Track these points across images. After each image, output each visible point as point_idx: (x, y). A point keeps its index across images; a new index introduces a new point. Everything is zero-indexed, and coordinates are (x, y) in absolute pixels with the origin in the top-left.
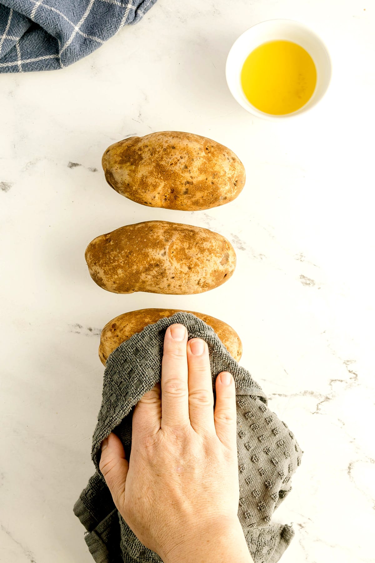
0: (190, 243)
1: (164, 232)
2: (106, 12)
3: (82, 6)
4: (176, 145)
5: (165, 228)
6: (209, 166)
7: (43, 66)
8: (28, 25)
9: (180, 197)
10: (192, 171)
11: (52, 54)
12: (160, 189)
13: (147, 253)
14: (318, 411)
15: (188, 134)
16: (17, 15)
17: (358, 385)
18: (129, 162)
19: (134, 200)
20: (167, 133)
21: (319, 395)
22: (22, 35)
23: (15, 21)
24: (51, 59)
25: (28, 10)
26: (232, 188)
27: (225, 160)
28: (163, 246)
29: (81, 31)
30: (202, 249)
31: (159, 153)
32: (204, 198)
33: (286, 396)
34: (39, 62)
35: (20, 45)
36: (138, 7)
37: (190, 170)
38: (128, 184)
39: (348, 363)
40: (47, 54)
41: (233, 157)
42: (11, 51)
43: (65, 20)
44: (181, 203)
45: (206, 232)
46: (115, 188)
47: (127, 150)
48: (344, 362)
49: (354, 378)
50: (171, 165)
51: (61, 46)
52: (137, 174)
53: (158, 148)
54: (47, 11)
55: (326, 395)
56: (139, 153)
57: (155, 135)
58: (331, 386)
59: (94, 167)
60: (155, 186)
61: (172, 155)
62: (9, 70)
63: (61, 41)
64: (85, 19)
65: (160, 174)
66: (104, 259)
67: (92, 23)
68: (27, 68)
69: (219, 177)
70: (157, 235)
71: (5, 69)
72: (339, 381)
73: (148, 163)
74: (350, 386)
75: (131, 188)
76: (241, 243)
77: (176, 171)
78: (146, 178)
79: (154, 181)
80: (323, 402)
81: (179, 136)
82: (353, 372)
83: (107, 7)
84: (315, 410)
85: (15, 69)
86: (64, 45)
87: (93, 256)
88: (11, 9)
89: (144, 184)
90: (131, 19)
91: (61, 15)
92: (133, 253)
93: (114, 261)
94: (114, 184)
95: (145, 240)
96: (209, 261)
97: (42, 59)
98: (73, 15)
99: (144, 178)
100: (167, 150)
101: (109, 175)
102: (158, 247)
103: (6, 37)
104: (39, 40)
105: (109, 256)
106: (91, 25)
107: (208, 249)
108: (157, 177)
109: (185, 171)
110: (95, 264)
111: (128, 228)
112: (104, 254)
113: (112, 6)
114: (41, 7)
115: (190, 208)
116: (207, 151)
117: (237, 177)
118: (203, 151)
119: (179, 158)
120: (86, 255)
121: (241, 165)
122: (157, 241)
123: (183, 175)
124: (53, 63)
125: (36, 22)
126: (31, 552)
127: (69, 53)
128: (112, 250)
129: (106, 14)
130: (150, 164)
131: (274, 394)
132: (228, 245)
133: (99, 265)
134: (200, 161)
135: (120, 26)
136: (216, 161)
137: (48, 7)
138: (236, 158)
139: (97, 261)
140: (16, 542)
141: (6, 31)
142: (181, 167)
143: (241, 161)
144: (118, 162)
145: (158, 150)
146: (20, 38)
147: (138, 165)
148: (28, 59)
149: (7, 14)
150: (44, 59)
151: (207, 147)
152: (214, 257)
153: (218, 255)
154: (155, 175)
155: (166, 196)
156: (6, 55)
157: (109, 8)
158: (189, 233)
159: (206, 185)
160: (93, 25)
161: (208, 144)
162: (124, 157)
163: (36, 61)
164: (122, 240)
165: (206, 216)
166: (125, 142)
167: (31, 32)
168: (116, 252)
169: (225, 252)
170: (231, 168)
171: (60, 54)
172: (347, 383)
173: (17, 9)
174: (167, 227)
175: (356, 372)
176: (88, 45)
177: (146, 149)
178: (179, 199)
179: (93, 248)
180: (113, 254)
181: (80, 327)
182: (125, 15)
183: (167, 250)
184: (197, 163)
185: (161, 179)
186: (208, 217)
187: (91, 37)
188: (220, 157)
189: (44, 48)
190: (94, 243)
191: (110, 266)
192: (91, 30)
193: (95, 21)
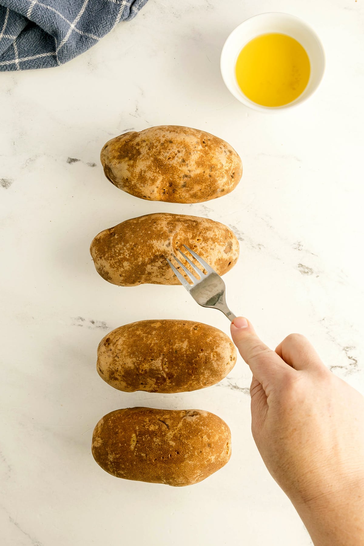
0: (193, 233)
1: (168, 224)
2: (101, 9)
3: (77, 3)
4: (174, 139)
5: (168, 219)
6: (206, 159)
7: (40, 63)
8: (25, 24)
9: (179, 190)
10: (190, 164)
11: (49, 51)
12: (158, 183)
13: (152, 245)
15: (185, 128)
16: (14, 14)
17: (358, 371)
18: (127, 157)
19: (133, 194)
20: (164, 127)
22: (18, 34)
23: (12, 20)
24: (48, 56)
25: (25, 9)
26: (229, 180)
27: (222, 152)
28: (167, 237)
29: (77, 28)
30: (206, 238)
31: (156, 147)
32: (202, 191)
34: (36, 59)
35: (17, 43)
36: (133, 4)
37: (187, 164)
38: (127, 179)
39: (347, 349)
40: (44, 52)
41: (230, 149)
42: (9, 50)
43: (60, 18)
44: (180, 196)
45: (209, 222)
46: (114, 182)
47: (125, 145)
48: (343, 348)
49: (354, 364)
50: (169, 159)
51: (57, 44)
52: (135, 168)
53: (156, 143)
54: (43, 10)
56: (137, 148)
57: (152, 129)
59: (93, 162)
60: (154, 181)
61: (169, 150)
62: (7, 68)
63: (57, 39)
64: (81, 17)
65: (158, 168)
66: (109, 253)
67: (88, 20)
68: (24, 66)
69: (216, 170)
70: (161, 227)
71: (3, 67)
72: (339, 367)
73: (146, 157)
74: (350, 372)
75: (130, 183)
76: (239, 234)
77: (174, 165)
78: (145, 172)
79: (153, 175)
81: (176, 131)
82: (353, 358)
83: (102, 4)
85: (12, 68)
86: (60, 43)
87: (98, 250)
88: (8, 9)
89: (142, 178)
90: (126, 16)
91: (57, 13)
92: (138, 246)
93: (120, 254)
94: (113, 179)
95: (149, 232)
96: (213, 249)
97: (39, 57)
98: (68, 13)
99: (143, 172)
100: (165, 144)
101: (107, 171)
102: (162, 238)
103: (3, 36)
104: (36, 38)
105: (114, 250)
106: (86, 23)
107: (212, 238)
108: (155, 171)
109: (183, 165)
110: (101, 258)
111: (132, 221)
112: (109, 248)
113: (107, 3)
114: (37, 6)
115: (188, 201)
116: (204, 145)
117: (234, 169)
118: (200, 145)
119: (176, 152)
120: (91, 249)
121: (237, 157)
122: (161, 233)
123: (180, 168)
124: (50, 60)
125: (33, 21)
126: (39, 542)
127: (65, 50)
128: (117, 244)
129: (101, 11)
130: (148, 159)
132: (231, 234)
133: (105, 259)
134: (197, 154)
135: (116, 23)
136: (213, 154)
137: (44, 5)
138: (232, 150)
139: (103, 255)
140: (24, 533)
141: (3, 30)
142: (178, 161)
143: (238, 154)
144: (117, 157)
145: (155, 144)
146: (17, 37)
147: (137, 160)
148: (25, 57)
149: (4, 14)
150: (41, 56)
151: (204, 141)
152: (218, 246)
153: (221, 243)
154: (153, 169)
155: (164, 190)
156: (3, 54)
157: (103, 5)
158: (192, 223)
159: (204, 178)
160: (89, 22)
161: (205, 138)
162: (122, 152)
163: (33, 59)
164: (127, 233)
165: (205, 208)
166: (123, 137)
167: (28, 30)
168: (121, 245)
169: (229, 241)
170: (228, 161)
171: (57, 51)
172: (347, 369)
173: (13, 8)
174: (170, 218)
175: (355, 358)
176: (84, 42)
177: (144, 144)
178: (177, 192)
179: (97, 242)
180: (118, 247)
181: (82, 320)
182: (120, 11)
183: (171, 241)
184: (195, 157)
185: (160, 173)
186: (207, 209)
187: (86, 34)
188: (217, 150)
189: (41, 46)
190: (98, 237)
191: (116, 259)
192: (87, 27)
193: (91, 19)
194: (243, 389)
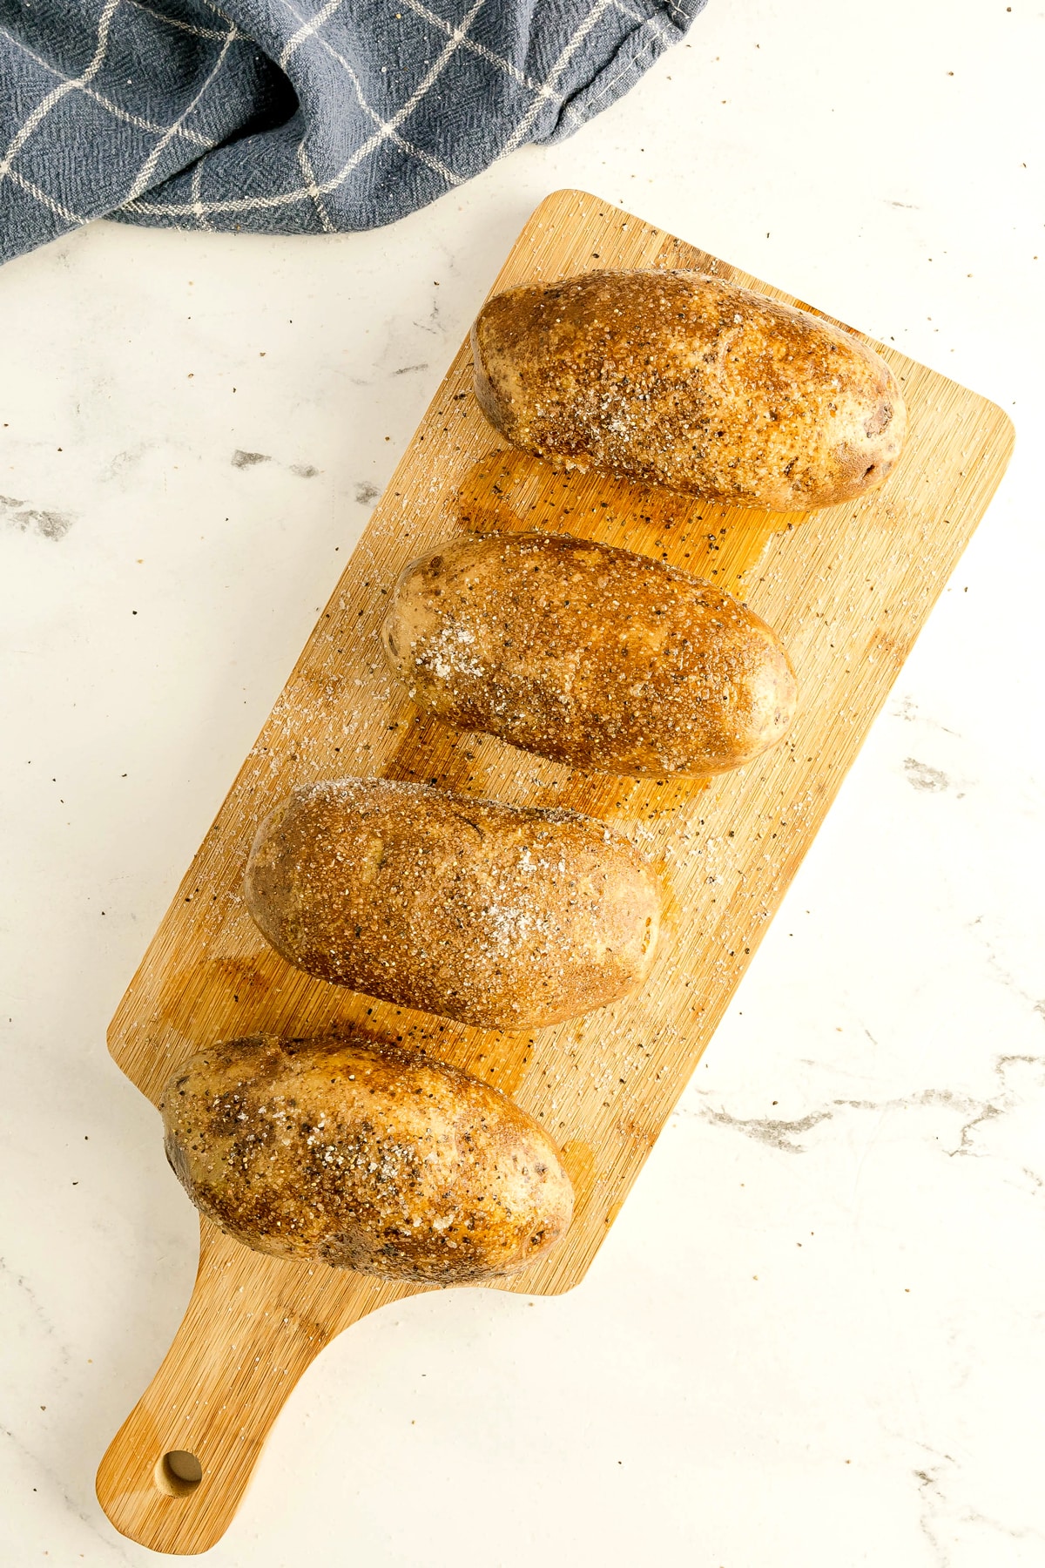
2: (479, 90)
7: (266, 221)
14: (966, 1147)
16: (227, 75)
21: (968, 1102)
22: (223, 134)
29: (400, 134)
33: (872, 1106)
36: (572, 98)
48: (1036, 1004)
55: (987, 1101)
58: (1001, 1075)
62: (171, 224)
64: (420, 101)
67: (434, 111)
68: (222, 224)
72: (1024, 1059)
80: (979, 1120)
83: (485, 75)
84: (956, 1144)
85: (188, 222)
90: (544, 130)
98: (385, 90)
103: (178, 132)
106: (429, 119)
113: (499, 77)
129: (477, 94)
131: (840, 1102)
137: (331, 51)
141: (184, 116)
146: (216, 142)
148: (220, 200)
157: (488, 77)
160: (435, 120)
182: (529, 113)
187: (421, 154)
192: (427, 132)
193: (443, 109)
194: (745, 1123)
